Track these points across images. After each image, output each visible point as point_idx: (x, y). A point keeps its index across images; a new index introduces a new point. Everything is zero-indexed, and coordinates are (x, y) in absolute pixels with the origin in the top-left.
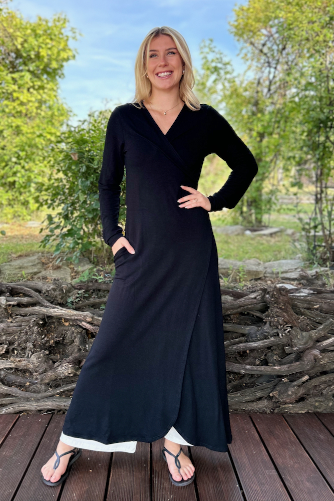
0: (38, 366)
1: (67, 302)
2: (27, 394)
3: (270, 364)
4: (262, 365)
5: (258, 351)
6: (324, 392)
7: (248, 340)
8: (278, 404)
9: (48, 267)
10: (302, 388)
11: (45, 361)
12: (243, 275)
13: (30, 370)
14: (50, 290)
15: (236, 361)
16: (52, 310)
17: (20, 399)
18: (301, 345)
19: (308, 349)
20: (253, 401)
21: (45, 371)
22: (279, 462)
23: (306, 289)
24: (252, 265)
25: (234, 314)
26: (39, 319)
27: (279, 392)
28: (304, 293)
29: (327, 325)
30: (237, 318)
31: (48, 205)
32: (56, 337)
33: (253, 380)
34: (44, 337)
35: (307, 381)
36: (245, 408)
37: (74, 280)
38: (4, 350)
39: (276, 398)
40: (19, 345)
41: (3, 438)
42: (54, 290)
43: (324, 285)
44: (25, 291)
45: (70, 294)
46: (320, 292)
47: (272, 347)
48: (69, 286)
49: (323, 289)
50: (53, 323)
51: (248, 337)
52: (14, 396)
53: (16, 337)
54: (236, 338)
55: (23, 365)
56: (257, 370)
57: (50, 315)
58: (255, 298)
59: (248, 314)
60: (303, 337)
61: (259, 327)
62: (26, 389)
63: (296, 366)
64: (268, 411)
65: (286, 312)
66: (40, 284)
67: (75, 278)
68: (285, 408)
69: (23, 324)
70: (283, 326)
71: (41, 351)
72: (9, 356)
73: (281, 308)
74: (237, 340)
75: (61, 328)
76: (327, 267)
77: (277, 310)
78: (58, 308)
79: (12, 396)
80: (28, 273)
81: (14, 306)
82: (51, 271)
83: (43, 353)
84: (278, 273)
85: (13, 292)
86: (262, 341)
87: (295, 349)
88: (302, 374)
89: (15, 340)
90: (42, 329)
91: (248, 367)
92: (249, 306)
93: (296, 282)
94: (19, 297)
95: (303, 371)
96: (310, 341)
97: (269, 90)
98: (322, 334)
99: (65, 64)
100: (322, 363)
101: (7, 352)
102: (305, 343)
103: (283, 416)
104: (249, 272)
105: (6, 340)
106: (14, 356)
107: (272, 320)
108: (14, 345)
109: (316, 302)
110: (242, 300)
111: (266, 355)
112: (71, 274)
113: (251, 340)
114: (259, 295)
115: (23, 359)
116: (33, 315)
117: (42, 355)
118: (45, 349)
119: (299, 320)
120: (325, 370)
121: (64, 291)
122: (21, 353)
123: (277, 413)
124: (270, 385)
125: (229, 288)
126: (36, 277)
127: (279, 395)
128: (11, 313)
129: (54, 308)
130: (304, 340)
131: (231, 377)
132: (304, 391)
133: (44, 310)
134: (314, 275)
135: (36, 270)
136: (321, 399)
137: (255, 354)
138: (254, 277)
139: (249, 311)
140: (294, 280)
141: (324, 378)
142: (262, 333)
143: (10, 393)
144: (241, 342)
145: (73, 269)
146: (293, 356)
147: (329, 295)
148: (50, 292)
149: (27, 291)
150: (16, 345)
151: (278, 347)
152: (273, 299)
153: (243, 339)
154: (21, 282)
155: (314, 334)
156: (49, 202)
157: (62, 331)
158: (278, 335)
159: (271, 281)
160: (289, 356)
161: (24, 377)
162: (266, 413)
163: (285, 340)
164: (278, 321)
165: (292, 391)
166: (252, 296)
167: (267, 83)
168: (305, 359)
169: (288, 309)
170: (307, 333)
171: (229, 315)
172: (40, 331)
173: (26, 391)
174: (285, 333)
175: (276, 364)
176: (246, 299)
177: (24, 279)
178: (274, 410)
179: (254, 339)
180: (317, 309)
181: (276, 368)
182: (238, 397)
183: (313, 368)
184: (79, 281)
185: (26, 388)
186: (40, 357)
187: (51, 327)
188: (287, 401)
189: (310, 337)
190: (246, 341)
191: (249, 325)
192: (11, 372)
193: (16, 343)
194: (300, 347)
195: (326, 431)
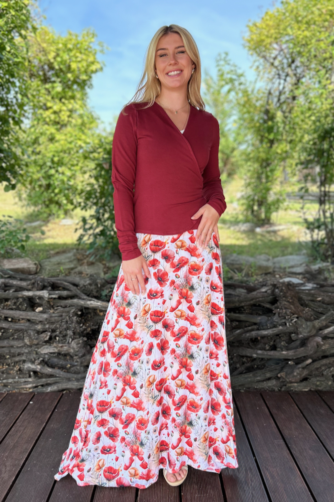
0: (78, 351)
1: (101, 295)
2: (69, 375)
3: (278, 349)
4: (272, 350)
5: (267, 337)
6: (325, 373)
7: (259, 328)
8: (285, 383)
9: (83, 263)
10: (305, 370)
11: (84, 347)
12: (255, 270)
13: (71, 354)
14: (87, 285)
15: (249, 347)
16: (89, 302)
17: (63, 379)
18: (305, 333)
19: (311, 336)
20: (263, 381)
21: (84, 355)
22: (286, 433)
23: (310, 283)
24: (262, 260)
25: (247, 306)
26: (77, 310)
27: (286, 373)
28: (309, 286)
29: (329, 316)
30: (250, 309)
31: (82, 207)
32: (93, 325)
33: (263, 362)
34: (83, 326)
35: (310, 364)
36: (257, 386)
37: (107, 275)
38: (48, 337)
39: (283, 378)
40: (60, 333)
41: (50, 413)
42: (90, 284)
43: (326, 279)
44: (64, 285)
45: (104, 288)
46: (322, 286)
47: (280, 334)
48: (103, 281)
49: (325, 283)
50: (90, 313)
51: (259, 326)
52: (58, 377)
53: (58, 326)
54: (249, 326)
55: (65, 350)
56: (267, 355)
57: (87, 306)
58: (266, 292)
59: (259, 306)
60: (307, 326)
61: (270, 316)
62: (68, 371)
63: (301, 352)
64: (276, 389)
65: (293, 305)
66: (77, 280)
67: (107, 273)
68: (291, 387)
69: (64, 314)
70: (291, 317)
71: (80, 338)
72: (51, 342)
73: (288, 302)
74: (250, 328)
75: (97, 318)
76: (328, 262)
77: (286, 303)
78: (94, 301)
79: (56, 377)
80: (66, 269)
81: (55, 299)
82: (86, 267)
83: (82, 339)
84: (285, 268)
85: (54, 287)
86: (272, 330)
87: (300, 336)
88: (305, 358)
89: (57, 328)
90: (80, 319)
91: (260, 352)
92: (261, 299)
93: (301, 276)
94: (60, 290)
95: (307, 356)
96: (313, 330)
97: (279, 100)
98: (324, 323)
99: (93, 75)
100: (323, 348)
101: (50, 338)
102: (310, 332)
103: (289, 394)
104: (260, 268)
105: (49, 328)
106: (56, 342)
107: (281, 311)
108: (56, 332)
109: (319, 295)
110: (255, 293)
111: (274, 341)
112: (103, 270)
113: (262, 328)
114: (270, 289)
115: (65, 345)
116: (72, 306)
117: (81, 341)
118: (84, 336)
119: (304, 312)
120: (325, 354)
121: (99, 286)
122: (62, 339)
123: (284, 391)
124: (278, 367)
125: (242, 282)
126: (73, 272)
127: (286, 376)
128: (54, 305)
129: (90, 300)
130: (308, 329)
131: (244, 360)
132: (307, 373)
133: (82, 302)
134: (317, 270)
135: (72, 266)
136: (323, 379)
137: (265, 340)
138: (264, 272)
139: (260, 303)
140: (299, 274)
141: (324, 361)
142: (271, 323)
143: (54, 374)
144: (253, 330)
145: (105, 265)
146: (298, 342)
147: (331, 289)
148: (86, 287)
149: (67, 285)
150: (58, 333)
151: (285, 335)
152: (282, 294)
153: (255, 327)
154: (60, 276)
155: (317, 324)
156: (82, 204)
157: (98, 320)
158: (286, 324)
159: (279, 275)
160: (295, 342)
161: (65, 360)
162: (274, 390)
163: (292, 329)
164: (286, 313)
165: (297, 373)
166: (264, 290)
167: (277, 93)
168: (309, 345)
169: (295, 302)
170: (311, 323)
171: (242, 307)
172: (79, 321)
173: (68, 372)
174: (292, 323)
175: (283, 349)
176: (258, 293)
177: (63, 273)
178: (281, 388)
179: (264, 327)
180: (320, 301)
181: (284, 352)
182: (251, 377)
183: (316, 352)
184: (111, 276)
185: (67, 369)
186: (79, 343)
187: (88, 317)
188: (293, 381)
189: (314, 326)
190: (258, 329)
191: (260, 315)
192: (54, 355)
193: (58, 330)
194: (305, 334)
195: (326, 407)
